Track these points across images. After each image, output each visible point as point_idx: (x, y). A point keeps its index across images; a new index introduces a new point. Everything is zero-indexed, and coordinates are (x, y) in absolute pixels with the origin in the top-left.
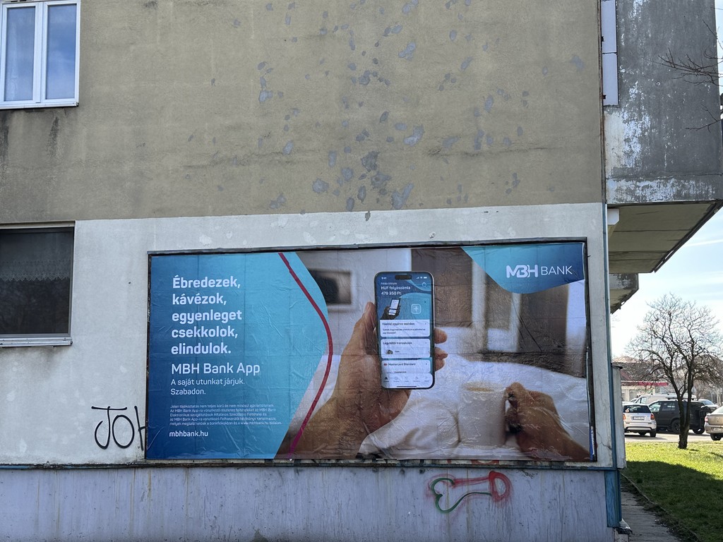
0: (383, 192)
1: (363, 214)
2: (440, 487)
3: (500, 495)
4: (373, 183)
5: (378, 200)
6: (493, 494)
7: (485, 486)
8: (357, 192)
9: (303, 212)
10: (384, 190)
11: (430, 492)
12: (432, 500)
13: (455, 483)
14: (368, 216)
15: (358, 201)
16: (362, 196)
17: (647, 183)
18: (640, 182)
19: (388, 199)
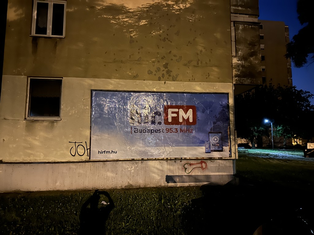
0: (170, 76)
1: (163, 82)
2: (186, 166)
3: (204, 168)
4: (167, 73)
5: (168, 78)
6: (202, 167)
7: (200, 165)
8: (162, 75)
9: (144, 80)
10: (170, 75)
11: (183, 167)
12: (184, 170)
13: (191, 165)
14: (165, 83)
15: (162, 78)
16: (163, 76)
17: (243, 79)
18: (242, 78)
19: (171, 78)
